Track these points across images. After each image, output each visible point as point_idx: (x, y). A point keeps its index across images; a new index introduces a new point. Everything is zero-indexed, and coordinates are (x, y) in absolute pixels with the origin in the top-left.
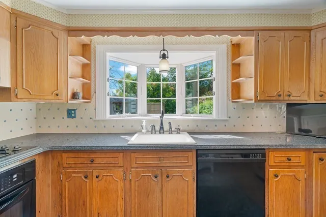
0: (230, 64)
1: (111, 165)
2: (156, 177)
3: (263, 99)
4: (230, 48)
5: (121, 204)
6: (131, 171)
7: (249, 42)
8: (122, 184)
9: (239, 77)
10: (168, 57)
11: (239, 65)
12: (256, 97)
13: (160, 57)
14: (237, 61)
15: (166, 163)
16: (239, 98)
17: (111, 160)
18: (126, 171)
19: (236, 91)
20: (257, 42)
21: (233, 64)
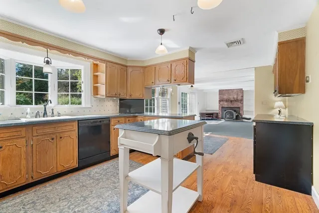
0: (92, 75)
1: (15, 137)
2: (53, 139)
3: (109, 96)
4: (92, 66)
5: (24, 163)
6: (32, 139)
7: (103, 66)
8: (25, 149)
9: (97, 83)
10: (51, 63)
11: (97, 76)
12: (106, 95)
13: (44, 62)
14: (96, 74)
15: (60, 130)
16: (97, 95)
17: (15, 134)
18: (27, 140)
19: (96, 90)
20: (106, 67)
21: (94, 75)
